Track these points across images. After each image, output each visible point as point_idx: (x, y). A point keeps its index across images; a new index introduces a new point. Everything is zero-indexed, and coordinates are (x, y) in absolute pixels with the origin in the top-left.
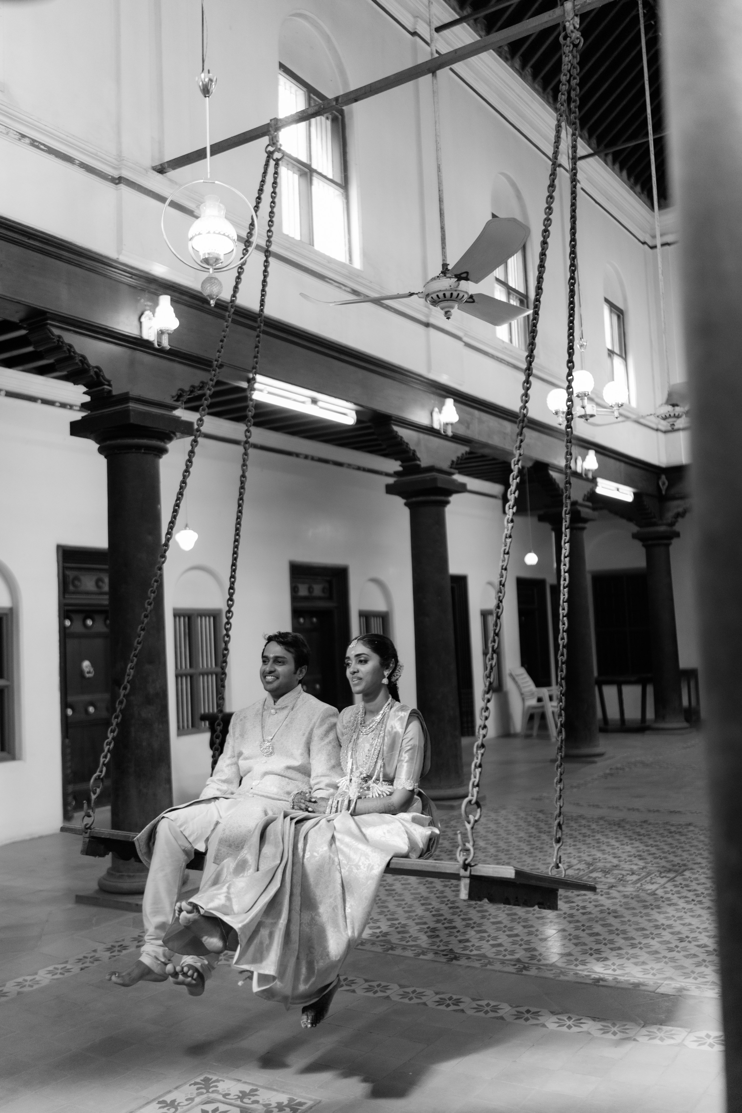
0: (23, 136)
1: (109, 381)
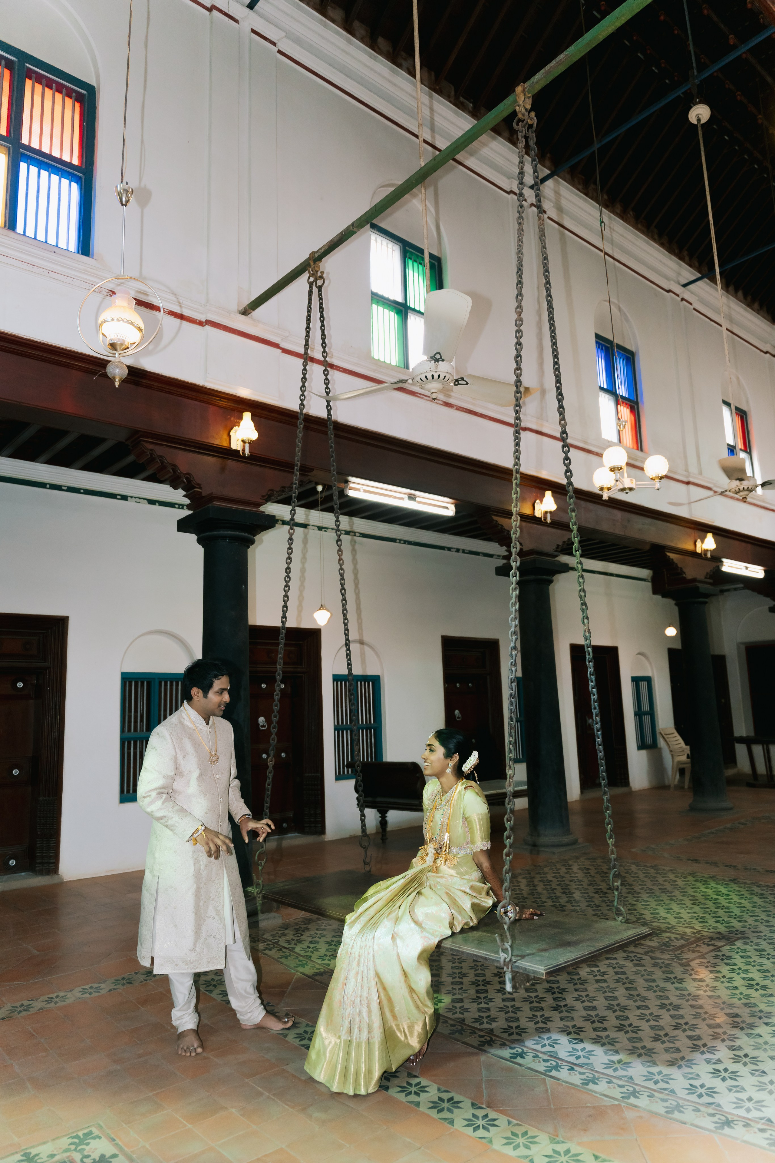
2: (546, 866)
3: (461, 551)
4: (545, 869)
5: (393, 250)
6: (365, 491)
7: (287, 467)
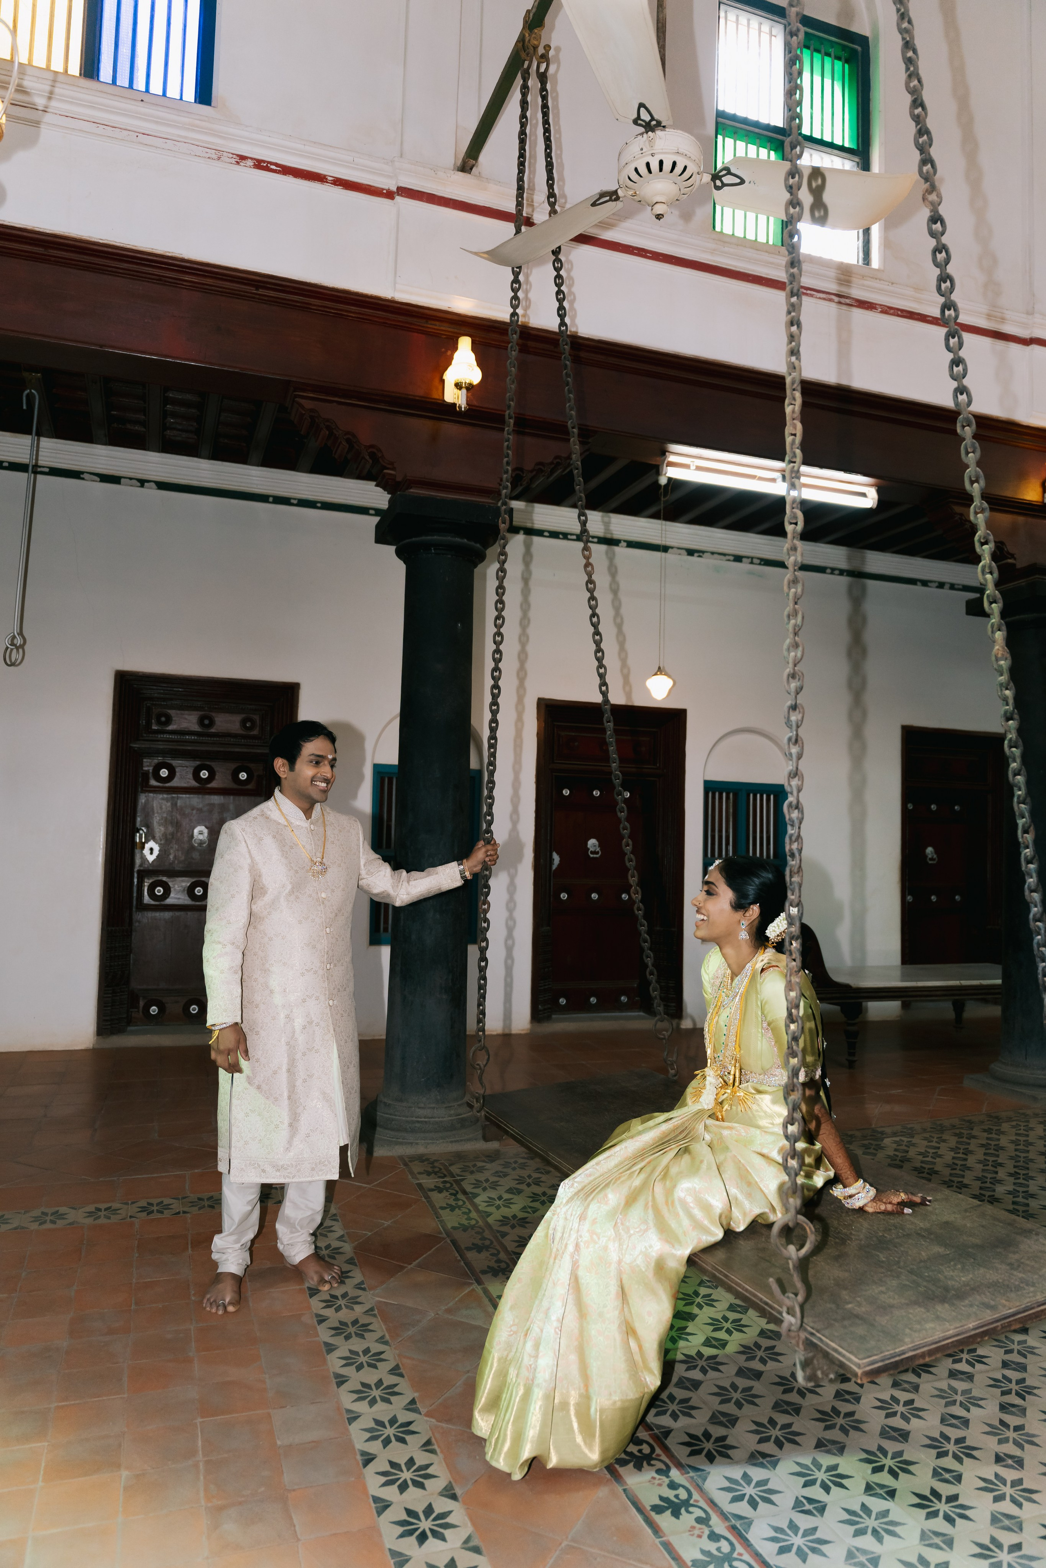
0: (243, 158)
1: (392, 463)
2: (1009, 1119)
3: (947, 586)
4: (1004, 1125)
5: (771, 35)
6: (699, 468)
7: (559, 431)
